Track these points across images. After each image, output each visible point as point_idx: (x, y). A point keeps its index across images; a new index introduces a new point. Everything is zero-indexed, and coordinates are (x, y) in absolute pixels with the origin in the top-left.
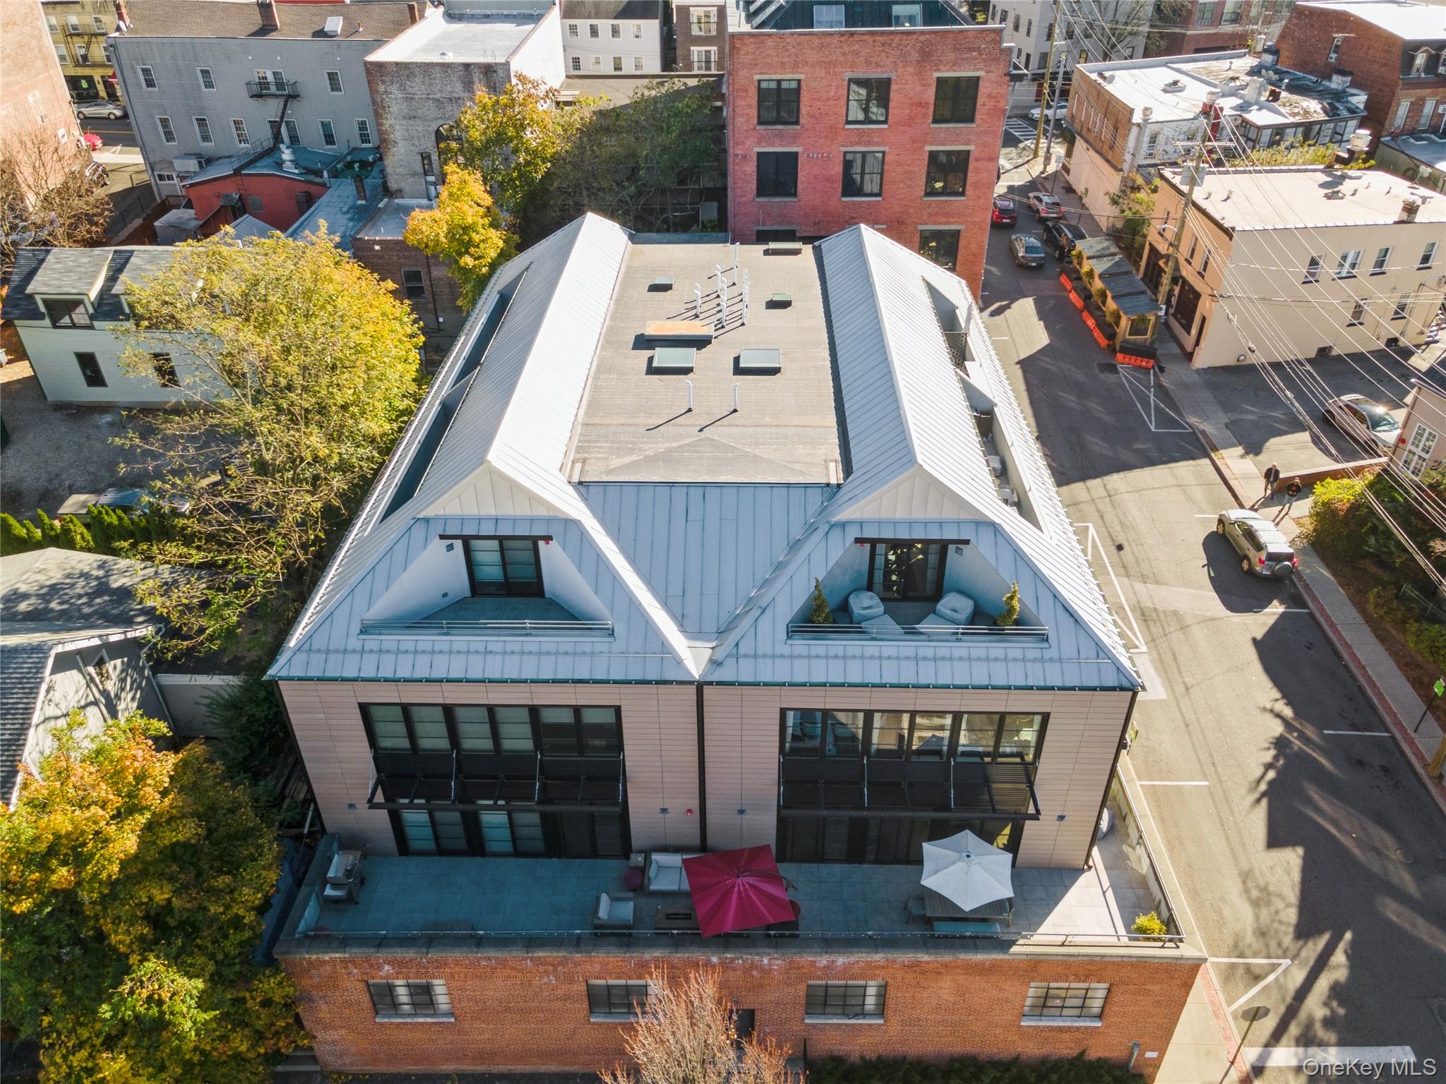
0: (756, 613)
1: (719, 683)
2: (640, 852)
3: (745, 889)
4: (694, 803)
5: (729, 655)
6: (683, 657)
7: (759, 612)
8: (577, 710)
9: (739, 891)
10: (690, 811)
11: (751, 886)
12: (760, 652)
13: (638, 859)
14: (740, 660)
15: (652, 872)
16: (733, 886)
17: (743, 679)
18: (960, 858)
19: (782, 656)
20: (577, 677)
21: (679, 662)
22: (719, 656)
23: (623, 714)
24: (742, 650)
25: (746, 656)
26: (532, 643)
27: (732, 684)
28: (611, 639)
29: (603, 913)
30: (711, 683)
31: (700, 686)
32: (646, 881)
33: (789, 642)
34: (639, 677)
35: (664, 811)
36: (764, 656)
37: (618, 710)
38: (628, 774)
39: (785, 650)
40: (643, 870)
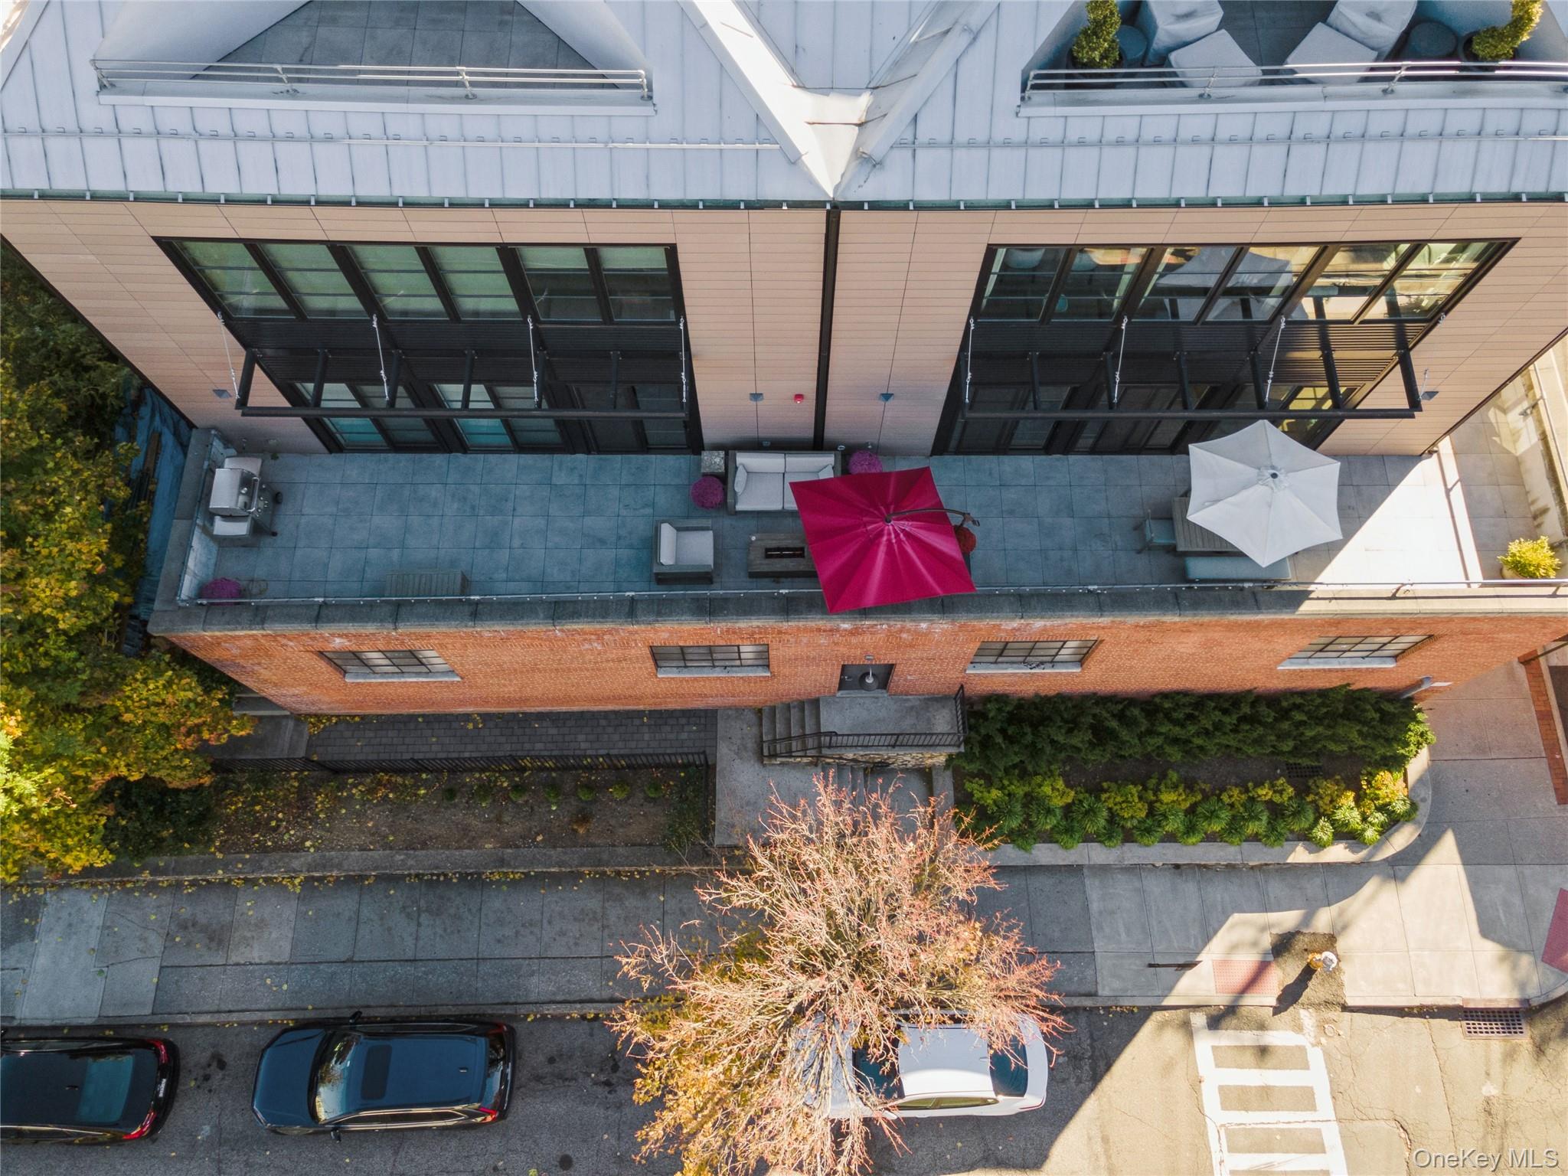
0: (957, 42)
1: (876, 206)
2: (717, 447)
3: (899, 541)
4: (809, 387)
5: (900, 145)
6: (802, 149)
7: (965, 39)
8: (592, 251)
9: (889, 541)
10: (799, 397)
11: (907, 534)
12: (962, 137)
13: (714, 461)
14: (920, 153)
15: (740, 482)
16: (880, 534)
17: (926, 195)
18: (1259, 480)
19: (1007, 144)
20: (584, 195)
21: (793, 160)
22: (876, 142)
23: (681, 258)
24: (924, 132)
25: (932, 144)
26: (479, 116)
27: (902, 206)
28: (648, 110)
29: (666, 557)
30: (857, 206)
31: (835, 212)
32: (730, 500)
33: (1025, 111)
34: (711, 194)
35: (756, 396)
36: (971, 144)
37: (671, 251)
38: (693, 349)
39: (1016, 130)
40: (723, 479)
